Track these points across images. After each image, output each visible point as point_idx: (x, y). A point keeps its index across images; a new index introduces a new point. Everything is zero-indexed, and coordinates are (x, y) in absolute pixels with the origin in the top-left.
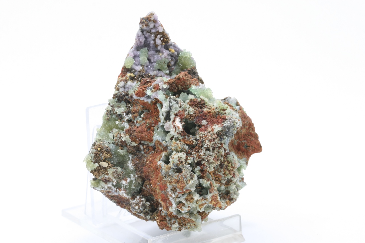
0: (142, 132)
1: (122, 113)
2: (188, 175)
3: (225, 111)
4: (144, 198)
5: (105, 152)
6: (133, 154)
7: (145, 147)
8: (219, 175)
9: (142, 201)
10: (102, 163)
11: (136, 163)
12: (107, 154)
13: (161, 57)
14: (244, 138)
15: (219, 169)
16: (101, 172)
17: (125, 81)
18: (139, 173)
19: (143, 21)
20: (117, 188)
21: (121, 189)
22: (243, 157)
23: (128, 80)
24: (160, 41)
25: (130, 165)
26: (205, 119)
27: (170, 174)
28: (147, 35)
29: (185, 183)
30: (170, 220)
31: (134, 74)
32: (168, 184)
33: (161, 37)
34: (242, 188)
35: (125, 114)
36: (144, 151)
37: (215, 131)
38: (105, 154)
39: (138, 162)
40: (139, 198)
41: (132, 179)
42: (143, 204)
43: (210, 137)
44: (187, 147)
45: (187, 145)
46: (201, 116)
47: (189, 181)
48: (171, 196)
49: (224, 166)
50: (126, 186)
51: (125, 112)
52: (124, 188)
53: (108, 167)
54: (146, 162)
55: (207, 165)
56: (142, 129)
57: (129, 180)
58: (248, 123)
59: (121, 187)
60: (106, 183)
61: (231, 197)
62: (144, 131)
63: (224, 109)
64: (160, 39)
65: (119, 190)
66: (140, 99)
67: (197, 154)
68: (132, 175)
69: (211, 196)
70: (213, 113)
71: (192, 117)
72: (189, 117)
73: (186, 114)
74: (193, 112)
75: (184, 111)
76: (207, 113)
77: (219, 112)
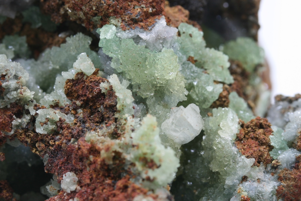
26: (76, 171)
70: (104, 160)
71: (43, 145)
72: (29, 140)
73: (18, 126)
74: (52, 127)
75: (9, 113)
76: (85, 151)
77: (133, 164)
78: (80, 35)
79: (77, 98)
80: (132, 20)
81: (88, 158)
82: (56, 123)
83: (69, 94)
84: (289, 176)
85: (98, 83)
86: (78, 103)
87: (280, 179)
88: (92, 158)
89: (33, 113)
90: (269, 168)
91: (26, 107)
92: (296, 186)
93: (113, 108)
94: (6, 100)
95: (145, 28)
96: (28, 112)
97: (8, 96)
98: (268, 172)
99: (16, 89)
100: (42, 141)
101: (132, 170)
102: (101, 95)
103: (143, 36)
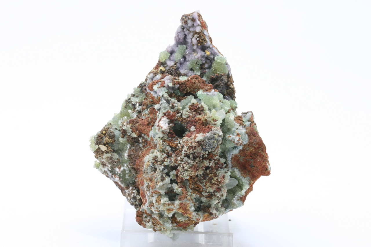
0: (143, 125)
1: (135, 103)
2: (158, 176)
3: (215, 121)
4: (135, 191)
5: (108, 136)
6: (132, 145)
7: (143, 140)
8: (200, 185)
9: (134, 193)
10: (101, 146)
11: (131, 154)
12: (109, 139)
13: (194, 56)
14: (251, 156)
15: (202, 180)
16: (99, 155)
17: (155, 73)
18: (132, 164)
19: (183, 18)
20: (113, 174)
21: (115, 176)
22: (247, 176)
23: (158, 73)
24: (196, 41)
25: (126, 155)
26: (195, 126)
27: (148, 171)
28: (187, 32)
29: (155, 184)
30: (146, 217)
31: (165, 68)
32: (145, 181)
33: (198, 37)
34: (237, 207)
35: (138, 104)
36: (142, 144)
37: (197, 139)
38: (107, 138)
39: (133, 153)
40: (131, 189)
41: (125, 169)
42: (134, 196)
43: (190, 144)
44: (170, 149)
45: (171, 147)
46: (192, 122)
47: (159, 182)
48: (147, 193)
49: (208, 177)
50: (120, 174)
51: (139, 103)
52: (118, 176)
53: (105, 151)
54: (140, 155)
55: (181, 171)
56: (144, 122)
57: (122, 169)
58: (256, 142)
59: (116, 174)
60: (103, 167)
61: (211, 211)
62: (145, 125)
63: (215, 120)
64: (196, 39)
65: (114, 176)
66: (151, 93)
67: (175, 158)
68: (125, 165)
69: (178, 204)
70: (202, 121)
71: (184, 121)
72: (181, 120)
73: (178, 116)
74: (187, 116)
75: (176, 113)
76: (197, 120)
77: (210, 122)
78: (191, 96)
79: (193, 110)
80: (205, 90)
81: (198, 122)
82: (188, 115)
83: (190, 109)
84: (248, 128)
85: (198, 105)
86: (193, 111)
87: (246, 129)
88: (199, 121)
89: (182, 112)
90: (243, 126)
91: (180, 111)
92: (251, 131)
93: (203, 110)
94: (175, 109)
95: (209, 92)
96: (180, 113)
97: (175, 108)
98: (243, 127)
99: (177, 106)
100: (184, 120)
101: (210, 123)
102: (199, 108)
103: (209, 94)
